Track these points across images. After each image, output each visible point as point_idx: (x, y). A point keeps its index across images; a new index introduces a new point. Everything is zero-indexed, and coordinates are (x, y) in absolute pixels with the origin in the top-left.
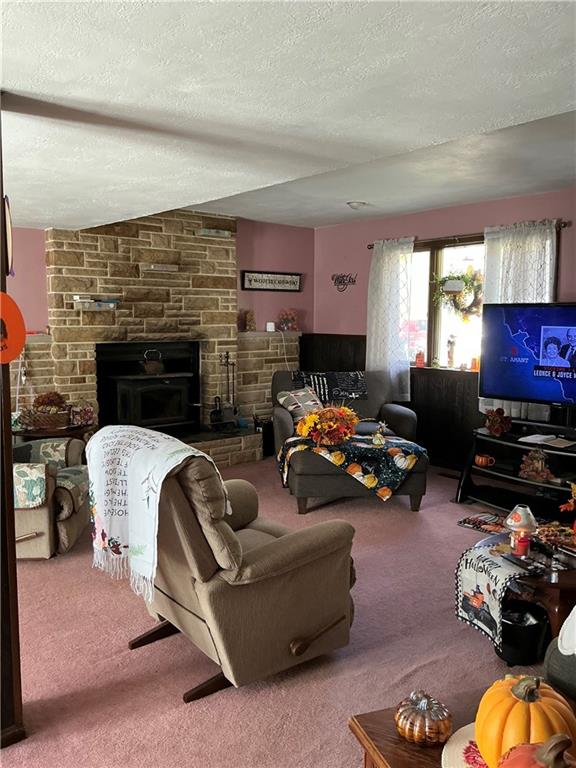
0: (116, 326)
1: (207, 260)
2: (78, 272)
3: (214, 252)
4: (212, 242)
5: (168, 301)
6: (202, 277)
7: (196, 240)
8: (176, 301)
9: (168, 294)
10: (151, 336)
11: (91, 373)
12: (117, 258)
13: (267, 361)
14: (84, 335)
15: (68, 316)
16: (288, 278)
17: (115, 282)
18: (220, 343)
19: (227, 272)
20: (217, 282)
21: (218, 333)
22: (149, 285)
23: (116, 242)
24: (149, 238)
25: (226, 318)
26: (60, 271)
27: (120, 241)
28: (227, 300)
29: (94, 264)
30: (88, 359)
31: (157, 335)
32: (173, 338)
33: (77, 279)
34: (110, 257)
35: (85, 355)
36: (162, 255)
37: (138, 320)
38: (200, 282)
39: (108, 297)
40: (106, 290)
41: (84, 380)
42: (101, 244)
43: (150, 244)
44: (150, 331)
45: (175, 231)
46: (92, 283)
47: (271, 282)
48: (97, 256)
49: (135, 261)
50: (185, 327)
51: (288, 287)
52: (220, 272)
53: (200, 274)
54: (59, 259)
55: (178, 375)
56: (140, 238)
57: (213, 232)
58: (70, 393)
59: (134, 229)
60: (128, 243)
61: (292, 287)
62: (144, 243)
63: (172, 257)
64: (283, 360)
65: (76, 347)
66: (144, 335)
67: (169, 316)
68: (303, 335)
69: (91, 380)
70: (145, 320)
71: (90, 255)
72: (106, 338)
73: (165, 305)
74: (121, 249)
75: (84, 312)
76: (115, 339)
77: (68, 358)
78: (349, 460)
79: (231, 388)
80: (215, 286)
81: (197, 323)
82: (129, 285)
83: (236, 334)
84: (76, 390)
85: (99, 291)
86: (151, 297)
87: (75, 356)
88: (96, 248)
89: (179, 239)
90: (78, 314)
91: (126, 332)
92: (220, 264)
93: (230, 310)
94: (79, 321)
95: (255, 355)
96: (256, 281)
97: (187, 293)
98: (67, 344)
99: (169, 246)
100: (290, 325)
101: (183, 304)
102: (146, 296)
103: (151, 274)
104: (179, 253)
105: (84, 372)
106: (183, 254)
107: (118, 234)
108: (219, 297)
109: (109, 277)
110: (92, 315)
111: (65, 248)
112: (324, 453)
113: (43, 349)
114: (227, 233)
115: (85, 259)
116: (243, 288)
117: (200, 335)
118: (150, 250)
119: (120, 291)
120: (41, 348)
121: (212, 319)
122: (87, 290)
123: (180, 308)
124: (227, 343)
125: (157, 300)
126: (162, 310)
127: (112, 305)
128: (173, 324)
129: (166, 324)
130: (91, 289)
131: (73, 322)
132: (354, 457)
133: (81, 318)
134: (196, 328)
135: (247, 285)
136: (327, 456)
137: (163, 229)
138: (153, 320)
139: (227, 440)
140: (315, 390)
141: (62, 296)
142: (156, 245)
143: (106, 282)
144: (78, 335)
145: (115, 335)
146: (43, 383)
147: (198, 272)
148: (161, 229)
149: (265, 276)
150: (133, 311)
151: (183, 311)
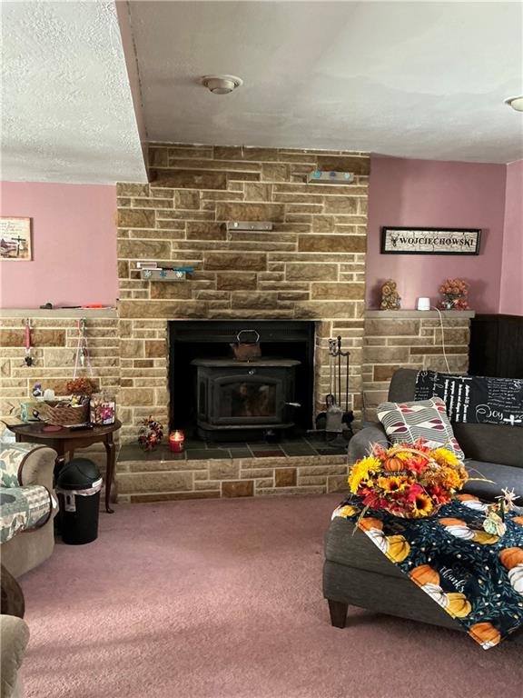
0: (193, 300)
1: (323, 214)
2: (146, 234)
3: (331, 203)
4: (331, 190)
5: (263, 268)
6: (313, 237)
7: (306, 189)
8: (274, 270)
9: (264, 259)
10: (238, 313)
11: (160, 356)
12: (197, 217)
13: (414, 351)
14: (152, 310)
15: (133, 287)
16: (458, 235)
17: (193, 246)
18: (338, 325)
19: (352, 229)
20: (334, 243)
21: (334, 311)
22: (238, 249)
23: (195, 196)
24: (240, 189)
25: (347, 291)
26: (124, 233)
27: (201, 194)
28: (350, 268)
29: (167, 225)
30: (157, 339)
31: (248, 313)
32: (267, 316)
33: (143, 242)
34: (187, 215)
35: (153, 335)
36: (257, 209)
37: (222, 292)
38: (309, 244)
39: (184, 264)
40: (180, 256)
41: (151, 364)
42: (177, 199)
43: (241, 196)
44: (236, 306)
45: (277, 178)
46: (164, 247)
47: (428, 241)
48: (171, 214)
49: (220, 218)
50: (288, 302)
51: (456, 248)
52: (340, 229)
53: (312, 233)
54: (123, 218)
55: (272, 364)
56: (229, 190)
57: (326, 175)
58: (134, 379)
59: (220, 178)
60: (212, 196)
61: (465, 249)
62: (233, 196)
63: (270, 212)
64: (439, 351)
65: (142, 325)
66: (229, 311)
67: (264, 288)
68: (476, 315)
69: (161, 365)
70: (232, 293)
71: (161, 213)
72: (180, 314)
73: (260, 274)
74: (203, 204)
75: (153, 283)
76: (190, 316)
77: (132, 338)
78: (415, 557)
80: (332, 248)
81: (304, 297)
82: (210, 249)
83: (362, 313)
84: (141, 375)
85: (170, 259)
86: (239, 263)
87: (141, 335)
88: (170, 204)
89: (281, 188)
90: (145, 285)
91: (206, 307)
92: (342, 219)
93: (355, 281)
94: (146, 293)
95: (394, 342)
96: (403, 240)
97: (291, 258)
98: (132, 320)
99: (267, 198)
100: (456, 301)
101: (284, 273)
102: (232, 264)
103: (239, 235)
104: (282, 207)
105: (150, 354)
106: (287, 207)
107: (199, 186)
108: (339, 264)
109: (185, 240)
110: (162, 287)
111: (132, 207)
113: (108, 325)
114: (347, 176)
115: (157, 219)
116: (383, 251)
117: (306, 314)
118: (241, 205)
119: (199, 257)
120: (106, 324)
121: (326, 292)
122: (157, 255)
123: (280, 278)
124: (348, 325)
125: (248, 268)
126: (255, 281)
128: (269, 298)
129: (259, 298)
130: (162, 255)
131: (138, 295)
133: (149, 290)
134: (302, 304)
135: (389, 247)
137: (261, 176)
138: (242, 293)
141: (126, 264)
142: (249, 197)
143: (181, 246)
144: (145, 311)
145: (190, 311)
146: (107, 365)
147: (308, 230)
148: (257, 177)
149: (419, 234)
150: (215, 282)
151: (285, 282)
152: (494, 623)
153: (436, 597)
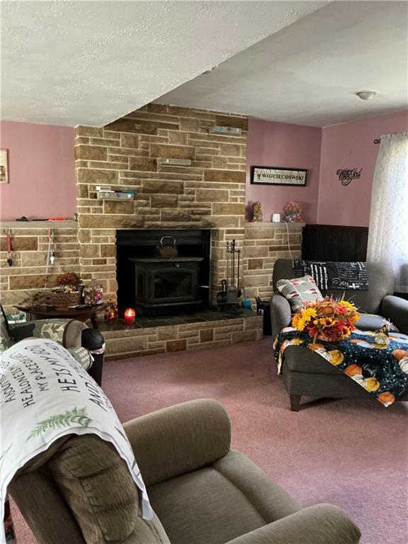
0: (135, 214)
1: (219, 156)
2: (101, 165)
3: (225, 148)
4: (224, 139)
5: (182, 193)
6: (213, 171)
7: (209, 137)
8: (189, 193)
9: (182, 186)
10: (165, 224)
11: (111, 256)
12: (137, 154)
13: (271, 249)
14: (105, 222)
15: (92, 205)
16: (295, 173)
17: (134, 175)
18: (229, 232)
19: (236, 167)
20: (227, 176)
21: (226, 222)
22: (165, 178)
23: (136, 138)
24: (166, 135)
25: (235, 209)
26: (85, 164)
27: (140, 138)
28: (235, 193)
29: (116, 159)
30: (109, 243)
31: (172, 224)
32: (184, 227)
33: (99, 171)
34: (129, 152)
35: (106, 240)
36: (178, 150)
37: (154, 209)
38: (211, 176)
39: (128, 188)
40: (126, 182)
41: (105, 262)
42: (123, 141)
43: (166, 140)
44: (164, 219)
45: (190, 129)
46: (114, 175)
47: (278, 177)
48: (119, 151)
49: (153, 156)
50: (197, 216)
51: (294, 181)
52: (230, 167)
53: (212, 169)
54: (84, 153)
55: (189, 260)
56: (158, 136)
57: (224, 129)
58: (93, 273)
59: (153, 126)
60: (146, 139)
61: (299, 182)
62: (161, 140)
63: (186, 152)
64: (286, 248)
65: (98, 233)
66: (159, 223)
67: (183, 207)
68: (306, 225)
69: (112, 262)
70: (160, 210)
71: (112, 150)
72: (125, 225)
73: (180, 196)
74: (141, 144)
75: (106, 202)
76: (133, 226)
77: (91, 243)
78: (348, 361)
79: (236, 272)
80: (225, 179)
81: (208, 213)
82: (147, 178)
83: (243, 224)
84: (98, 270)
85: (119, 184)
86: (166, 189)
87: (97, 240)
88: (118, 144)
89: (193, 136)
90: (101, 203)
91: (144, 220)
92: (231, 160)
93: (239, 202)
94: (101, 209)
95: (259, 243)
96: (264, 176)
97: (199, 186)
98: (91, 229)
99: (184, 142)
100: (295, 216)
101: (195, 196)
102: (162, 188)
103: (167, 168)
104: (194, 149)
105: (104, 255)
106: (197, 150)
107: (138, 131)
108: (229, 190)
109: (129, 170)
110: (113, 205)
111: (90, 144)
112: (320, 351)
113: (70, 234)
114: (238, 130)
115: (108, 154)
116: (252, 182)
117: (209, 224)
118: (167, 147)
119: (139, 183)
120: (69, 232)
121: (221, 210)
122: (109, 181)
123: (193, 200)
124: (235, 232)
125: (172, 192)
126: (176, 201)
127: (129, 196)
128: (186, 213)
129: (179, 213)
130: (113, 180)
131: (96, 210)
132: (354, 358)
133: (103, 207)
134: (207, 217)
135: (256, 180)
136: (324, 355)
137: (180, 127)
138: (168, 210)
139: (230, 320)
140: (315, 279)
141: (86, 187)
142: (172, 142)
143: (126, 175)
144: (99, 223)
145: (133, 223)
146: (70, 264)
147: (210, 167)
148: (177, 127)
149: (273, 172)
150: (150, 201)
151: (195, 202)
152: (391, 391)
153: (359, 382)
